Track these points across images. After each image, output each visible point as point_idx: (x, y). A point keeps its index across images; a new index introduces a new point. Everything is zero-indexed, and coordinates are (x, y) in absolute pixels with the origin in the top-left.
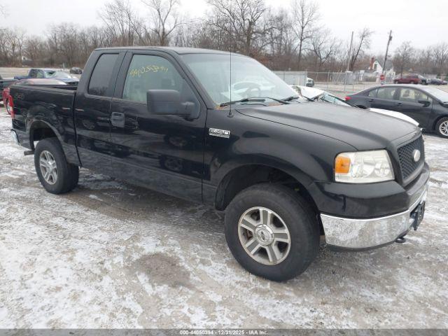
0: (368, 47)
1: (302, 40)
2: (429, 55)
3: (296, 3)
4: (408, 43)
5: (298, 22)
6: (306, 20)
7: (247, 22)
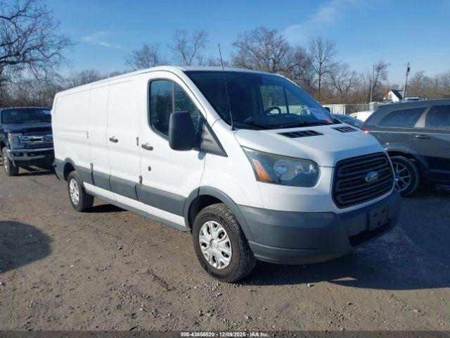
0: (385, 79)
1: (320, 75)
2: (437, 84)
3: (314, 42)
4: (421, 73)
5: (315, 59)
6: (323, 57)
7: (271, 61)
